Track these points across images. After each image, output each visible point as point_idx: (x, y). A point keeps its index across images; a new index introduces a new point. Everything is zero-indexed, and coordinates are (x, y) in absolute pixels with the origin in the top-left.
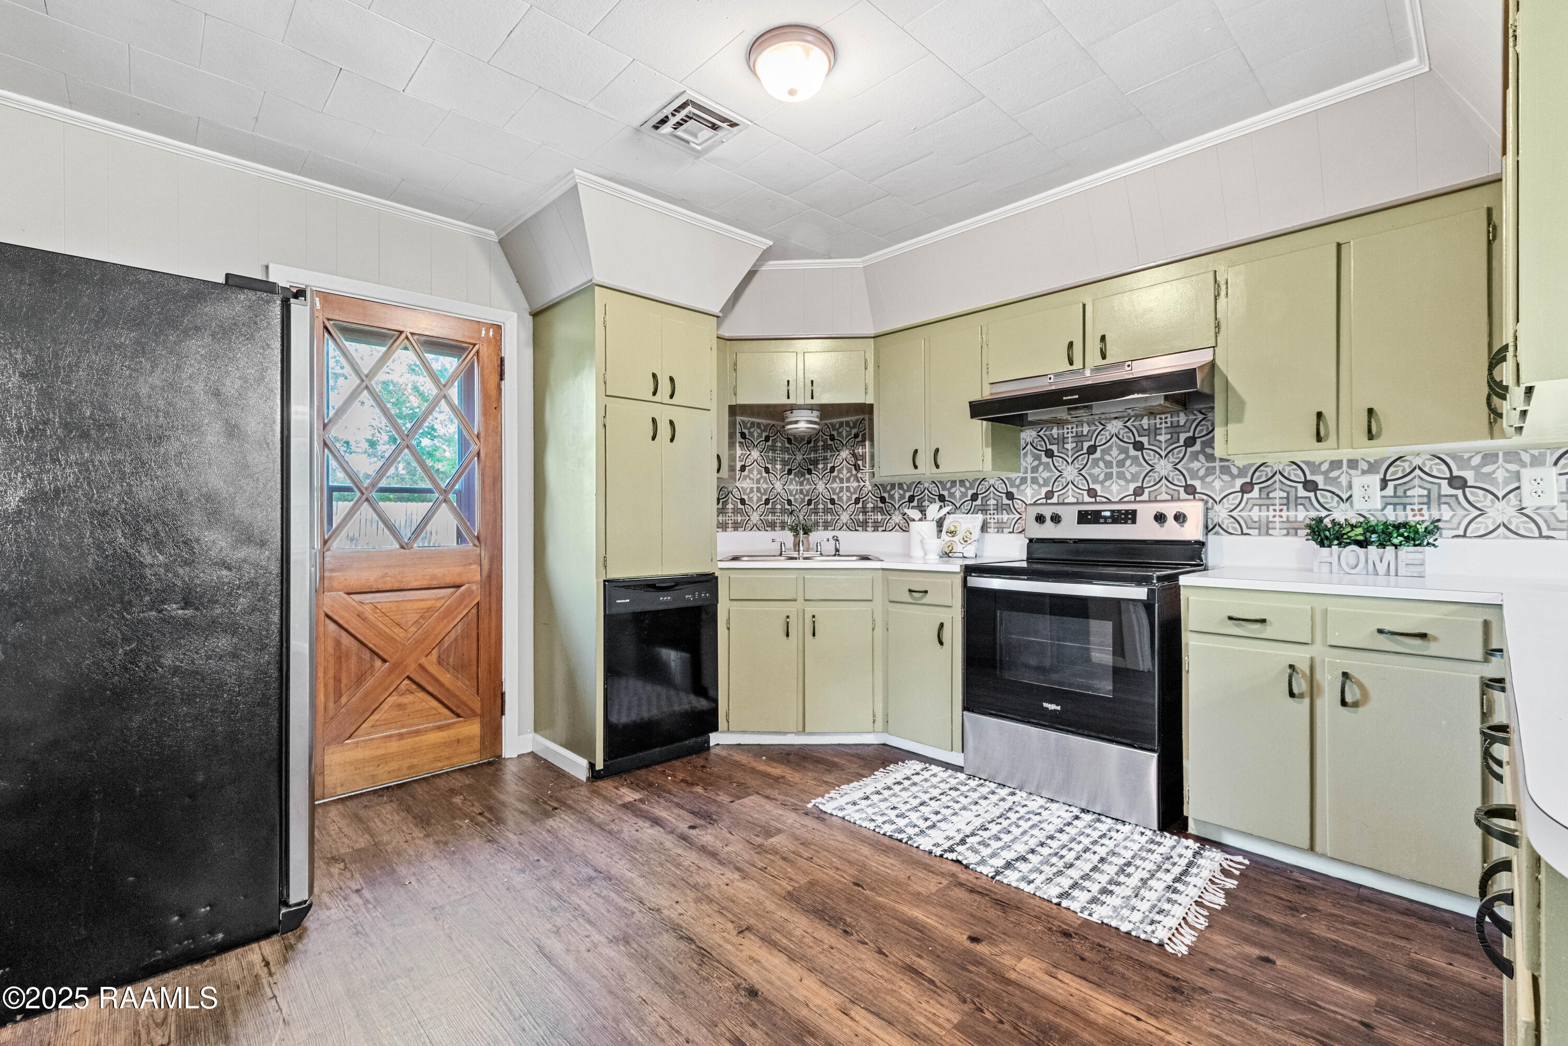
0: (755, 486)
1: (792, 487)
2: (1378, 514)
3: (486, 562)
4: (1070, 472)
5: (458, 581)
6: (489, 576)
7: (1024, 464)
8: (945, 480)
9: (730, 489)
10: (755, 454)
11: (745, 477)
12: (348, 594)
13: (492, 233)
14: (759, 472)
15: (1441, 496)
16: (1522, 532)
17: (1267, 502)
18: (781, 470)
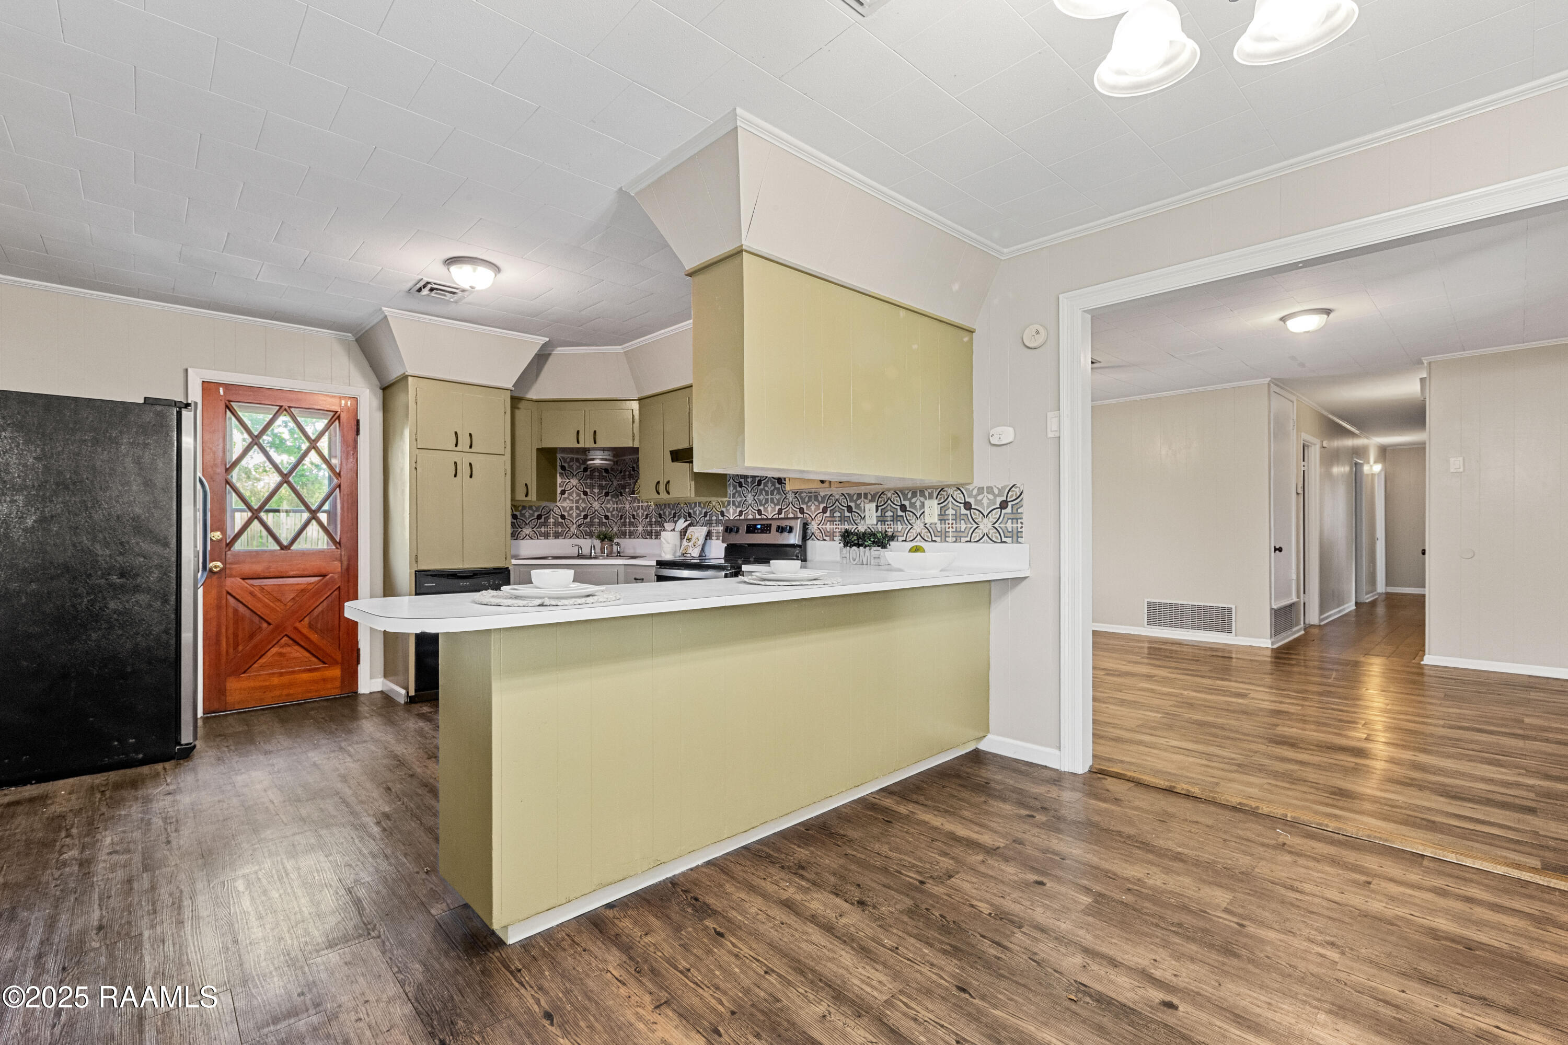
0: (574, 505)
2: (875, 527)
3: (345, 559)
4: (750, 498)
5: (324, 571)
6: (348, 569)
7: (729, 492)
8: (691, 502)
9: (551, 508)
10: (574, 481)
11: (565, 499)
12: (243, 579)
13: (350, 335)
14: (578, 495)
15: (897, 516)
16: (926, 538)
17: (833, 519)
18: (599, 493)
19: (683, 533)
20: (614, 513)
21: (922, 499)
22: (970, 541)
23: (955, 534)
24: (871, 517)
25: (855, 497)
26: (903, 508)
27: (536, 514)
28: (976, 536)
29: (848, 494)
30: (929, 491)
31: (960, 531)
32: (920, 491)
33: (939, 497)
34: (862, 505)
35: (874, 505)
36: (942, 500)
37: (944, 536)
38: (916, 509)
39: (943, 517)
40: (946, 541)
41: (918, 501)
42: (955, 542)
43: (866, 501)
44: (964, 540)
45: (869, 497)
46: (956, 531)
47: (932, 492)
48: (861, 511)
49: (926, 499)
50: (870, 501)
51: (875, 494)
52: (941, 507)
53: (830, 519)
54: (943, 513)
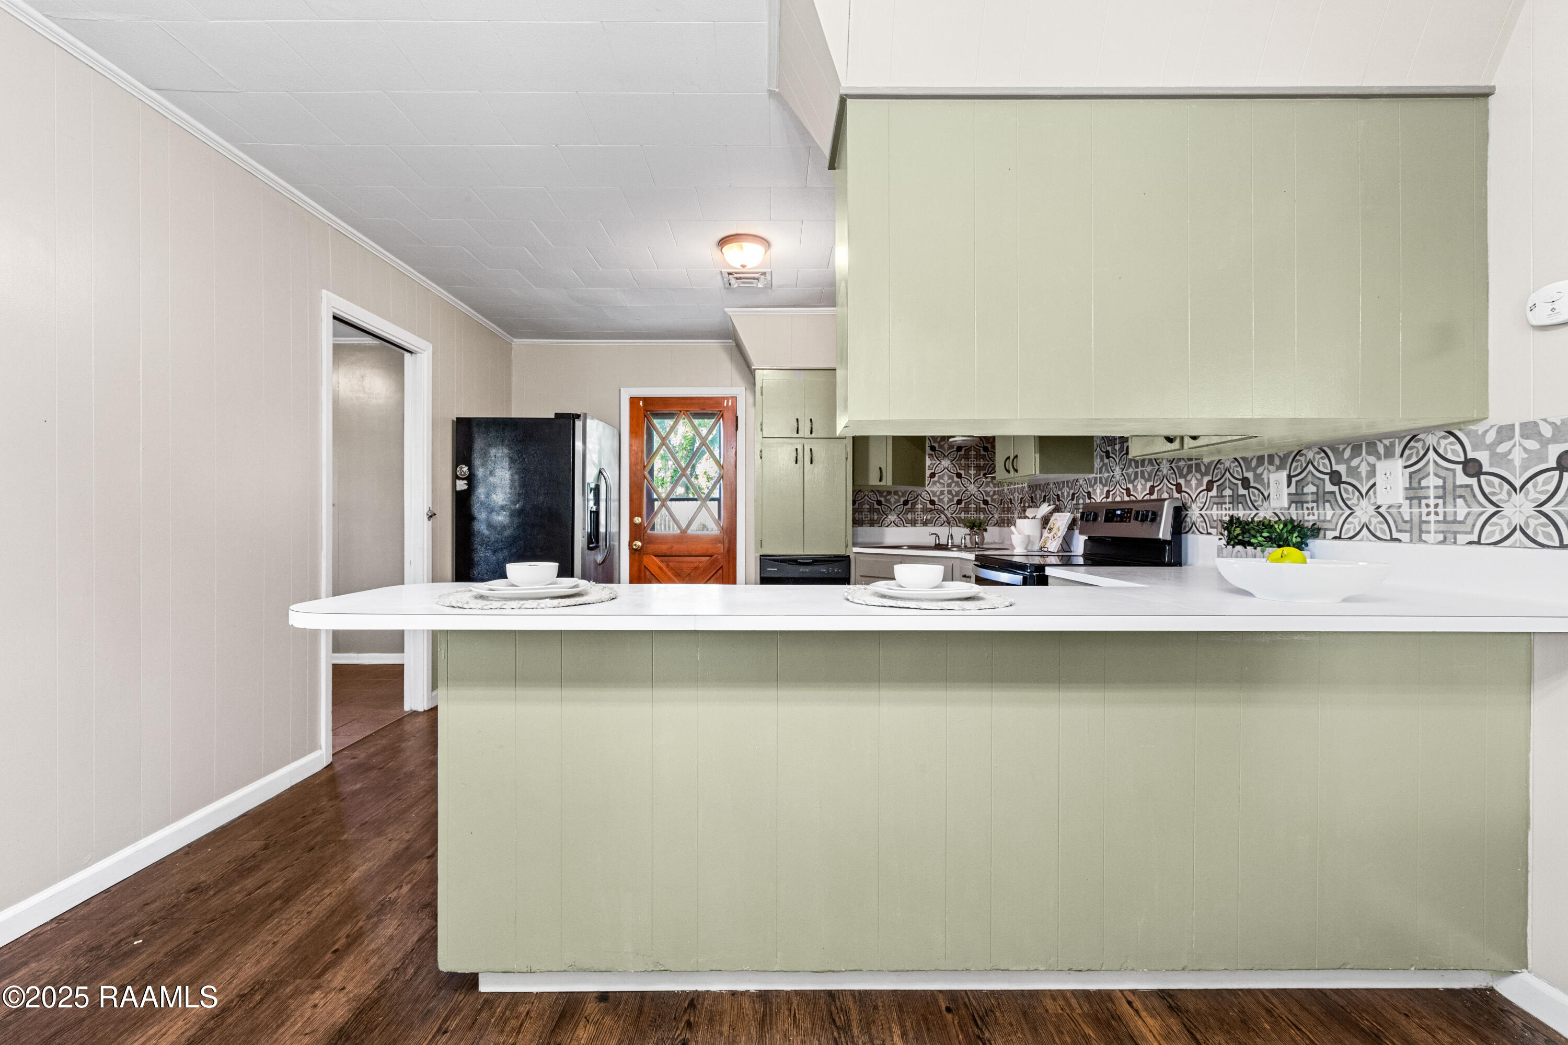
0: (946, 489)
1: (988, 489)
2: (1286, 512)
3: (726, 542)
4: (1118, 471)
5: (709, 553)
6: (728, 551)
9: (919, 492)
10: (946, 463)
11: (935, 483)
12: (655, 556)
13: (731, 341)
14: (950, 478)
15: (1325, 493)
16: (1379, 534)
17: (1221, 500)
18: (976, 475)
19: (1045, 521)
20: (995, 497)
21: (1372, 459)
22: (1478, 543)
23: (1443, 527)
24: (1279, 496)
25: (1254, 464)
26: (1335, 478)
27: (902, 500)
28: (1494, 533)
29: (1244, 459)
30: (1387, 442)
31: (1455, 522)
32: (1368, 444)
33: (1407, 452)
34: (1265, 476)
35: (1284, 474)
36: (1414, 459)
37: (1417, 530)
38: (1360, 480)
39: (1415, 493)
40: (1421, 540)
41: (1362, 464)
42: (1444, 541)
43: (1271, 468)
44: (1463, 539)
45: (1277, 461)
46: (1445, 521)
47: (1392, 445)
48: (1263, 485)
49: (1379, 458)
50: (1279, 468)
51: (1286, 456)
52: (1411, 474)
53: (1216, 500)
54: (1415, 485)
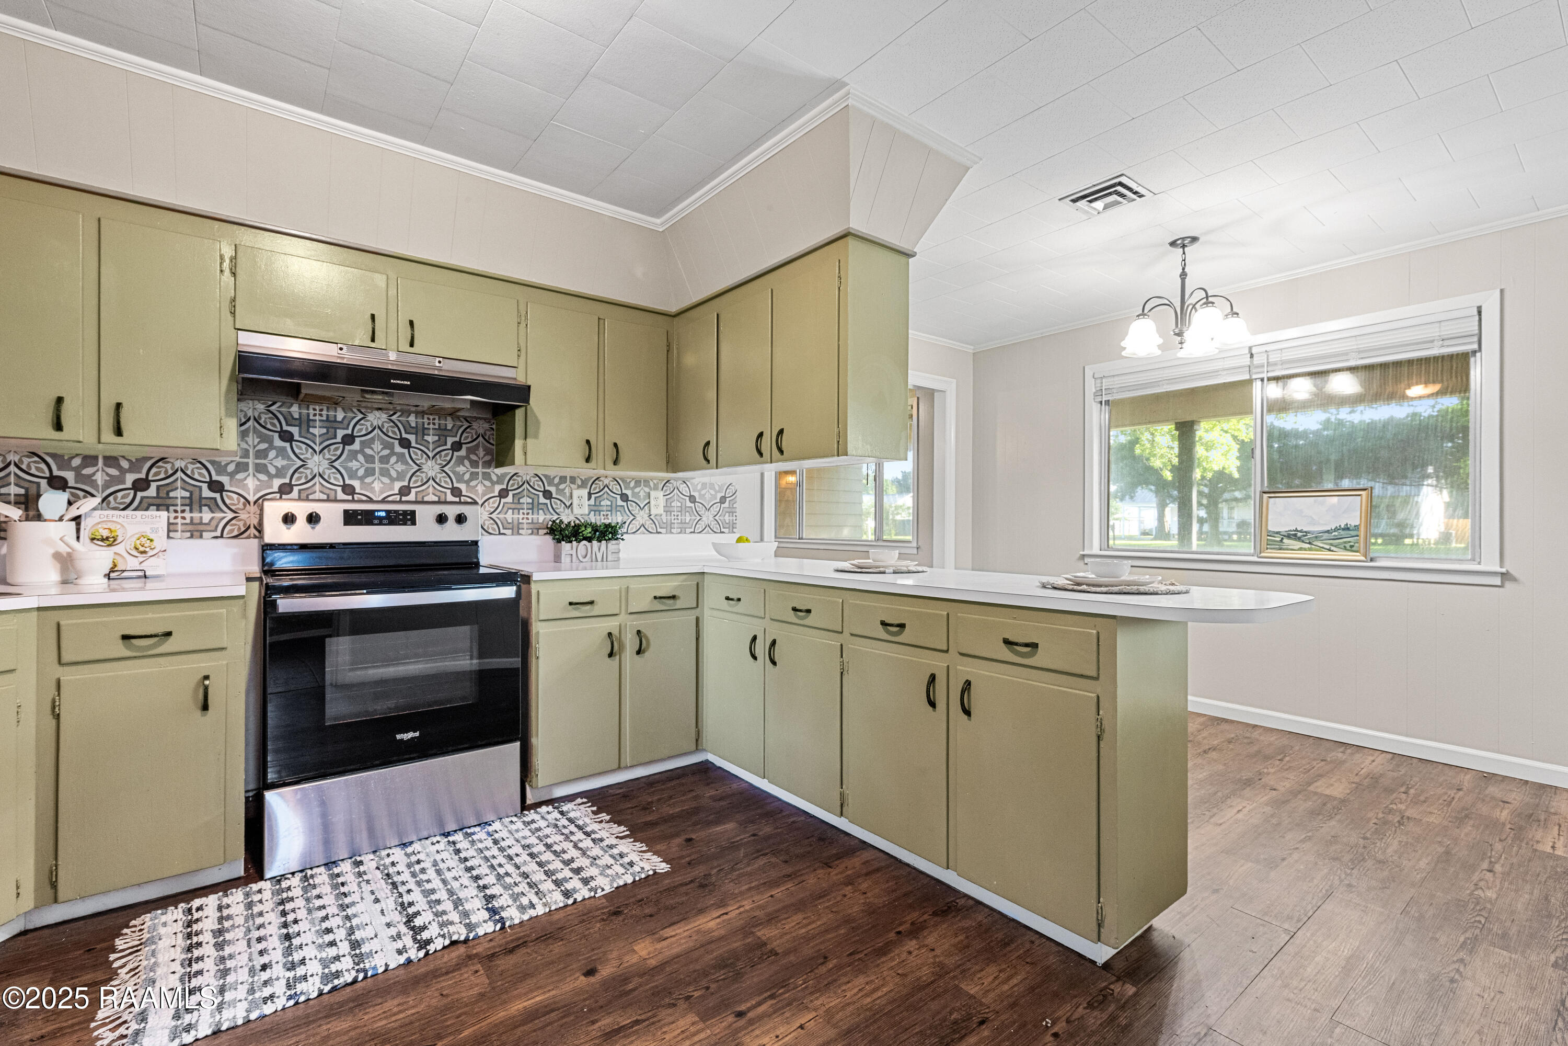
2: (586, 517)
15: (616, 506)
16: (650, 530)
17: (518, 506)
21: (647, 490)
22: (694, 532)
23: (680, 526)
24: (580, 506)
25: (556, 481)
26: (624, 498)
28: (700, 527)
29: (546, 476)
30: (655, 481)
31: (685, 523)
32: (644, 481)
33: (665, 488)
34: (567, 491)
35: (584, 492)
36: (668, 492)
37: (669, 527)
38: (639, 500)
39: (668, 510)
40: (671, 532)
41: (642, 491)
42: (680, 533)
43: (572, 486)
44: (688, 531)
45: (579, 482)
46: (681, 523)
47: (658, 483)
48: (564, 496)
49: (651, 490)
50: (579, 487)
51: (587, 480)
52: (667, 499)
54: (669, 505)
